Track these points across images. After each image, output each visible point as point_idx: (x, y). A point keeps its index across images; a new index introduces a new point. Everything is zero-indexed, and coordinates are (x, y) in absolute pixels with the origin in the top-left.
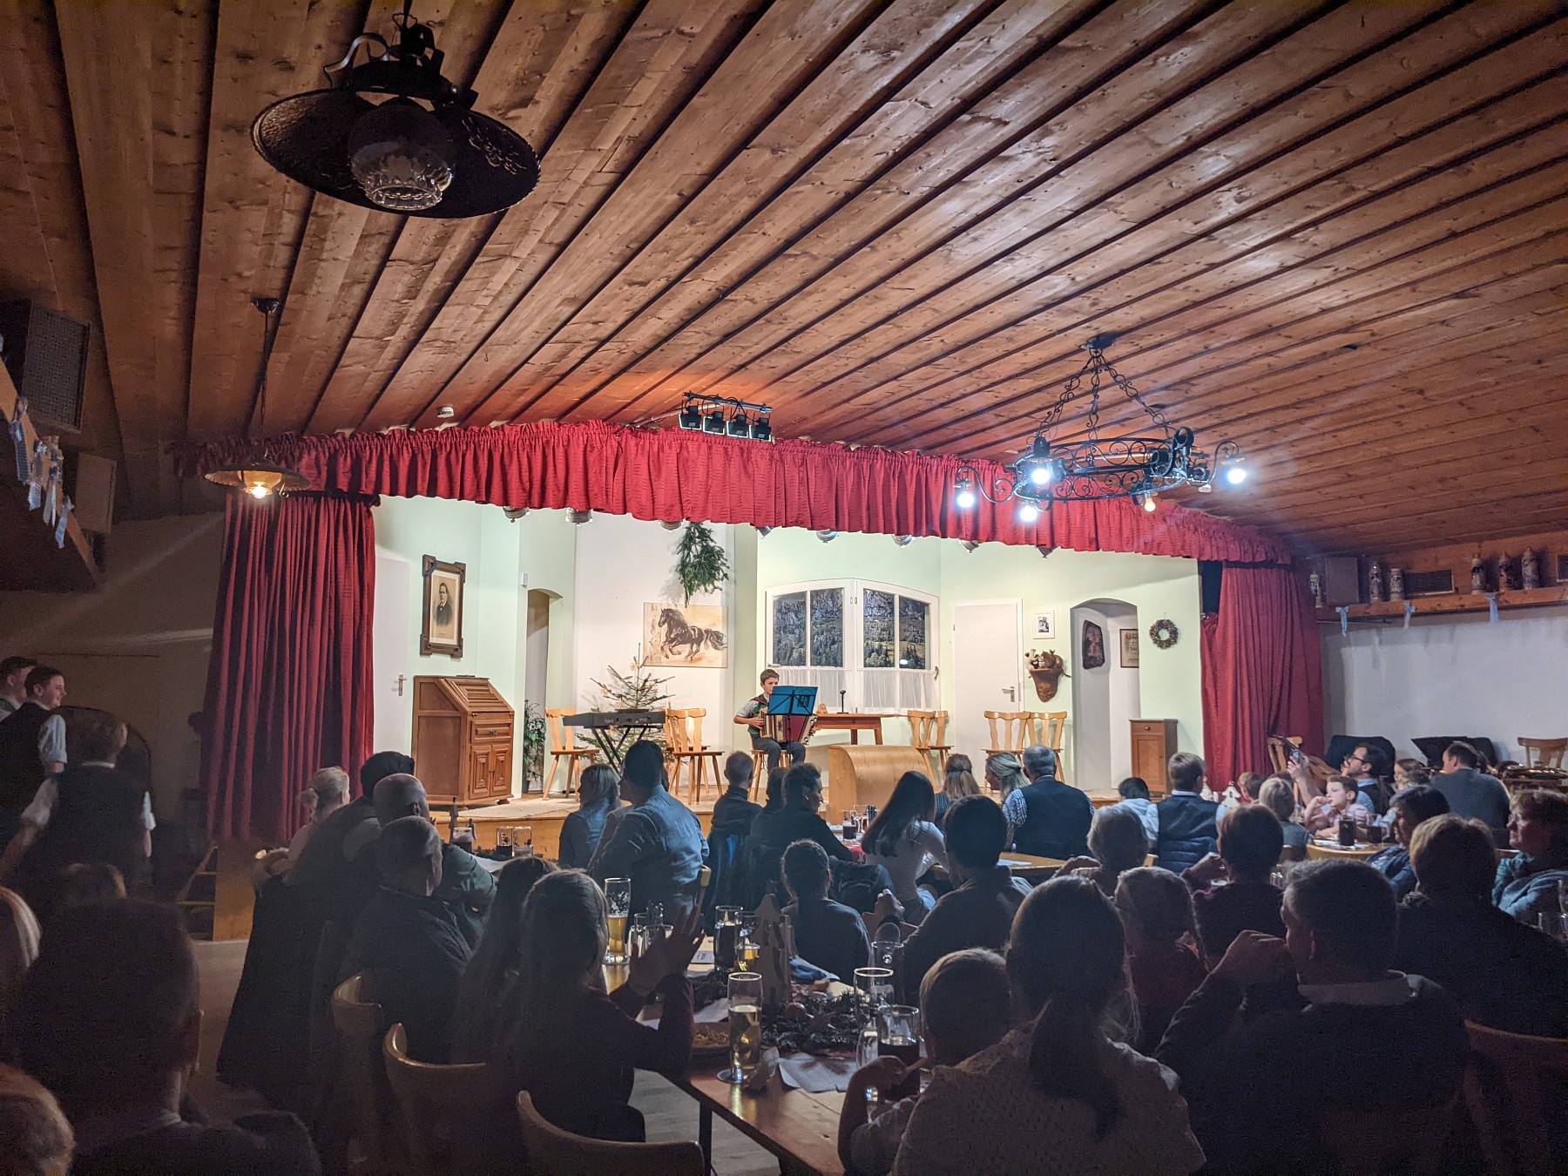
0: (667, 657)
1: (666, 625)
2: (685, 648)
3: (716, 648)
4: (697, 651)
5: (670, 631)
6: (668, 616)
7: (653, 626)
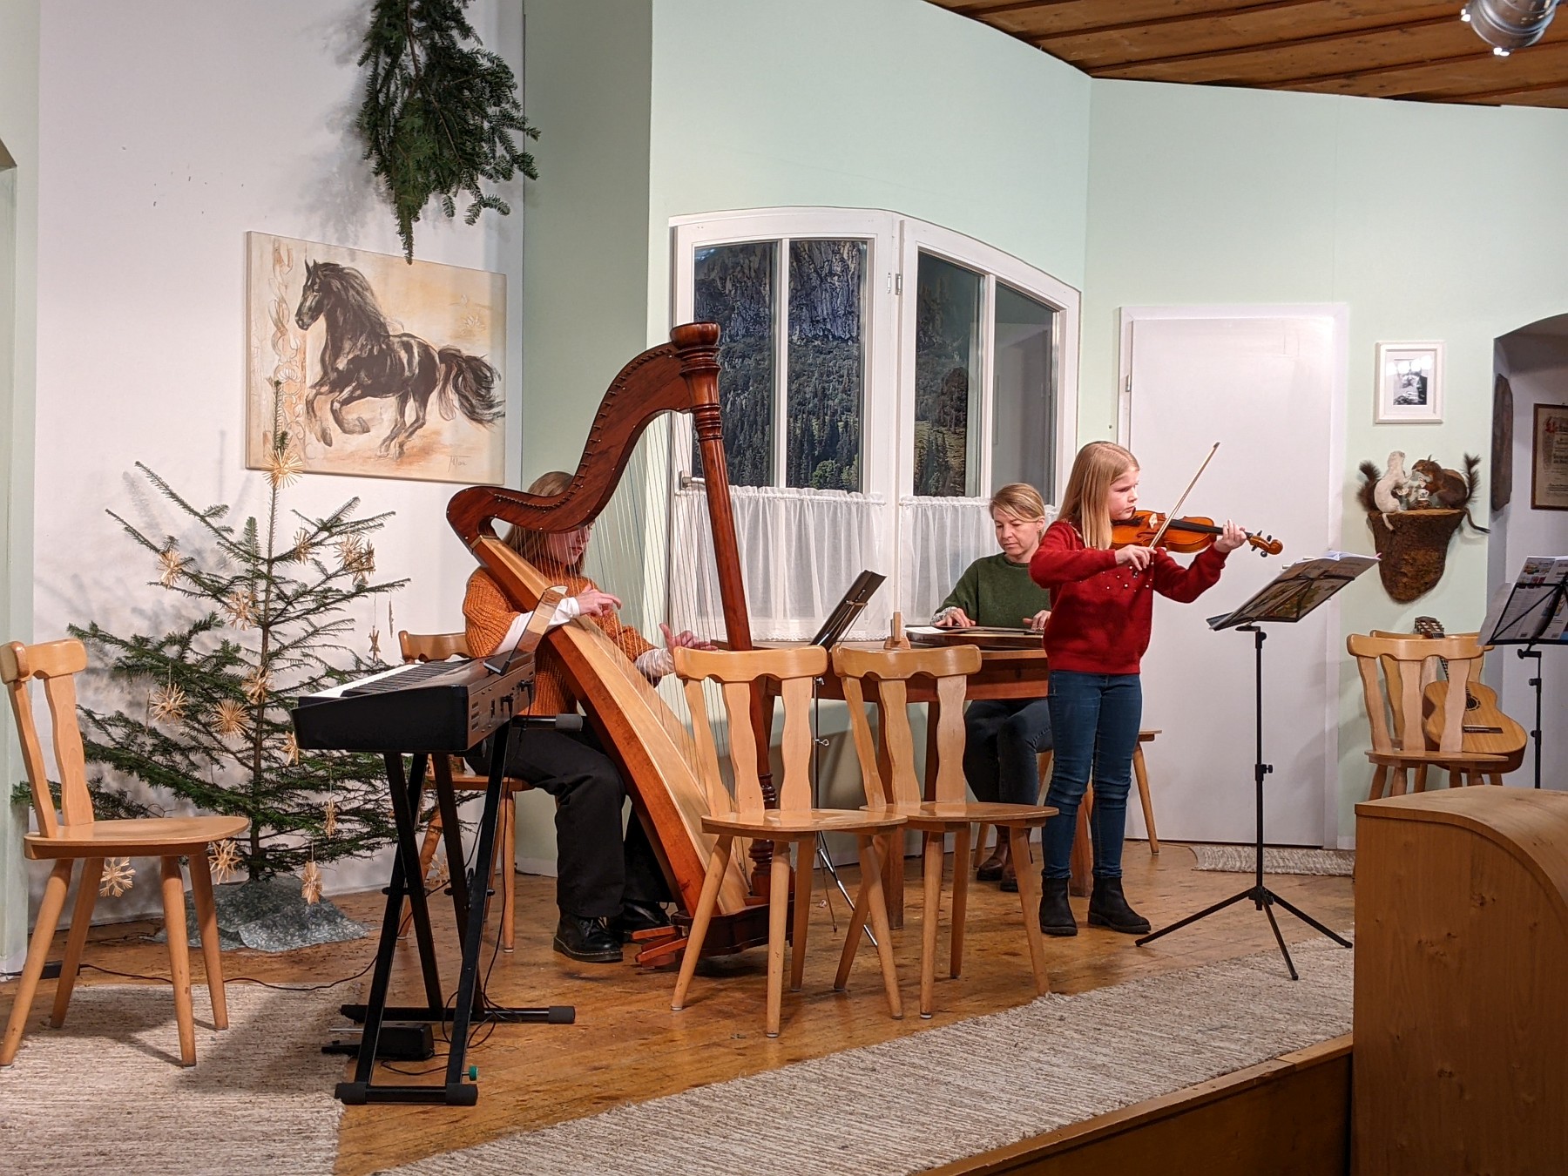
0: (326, 439)
1: (321, 324)
2: (381, 411)
3: (473, 415)
4: (419, 423)
5: (333, 348)
6: (326, 289)
7: (280, 325)
